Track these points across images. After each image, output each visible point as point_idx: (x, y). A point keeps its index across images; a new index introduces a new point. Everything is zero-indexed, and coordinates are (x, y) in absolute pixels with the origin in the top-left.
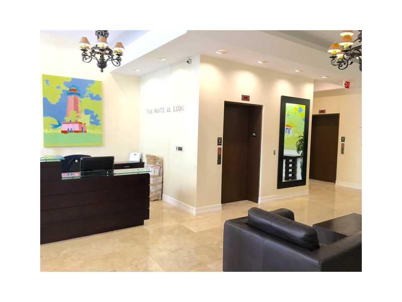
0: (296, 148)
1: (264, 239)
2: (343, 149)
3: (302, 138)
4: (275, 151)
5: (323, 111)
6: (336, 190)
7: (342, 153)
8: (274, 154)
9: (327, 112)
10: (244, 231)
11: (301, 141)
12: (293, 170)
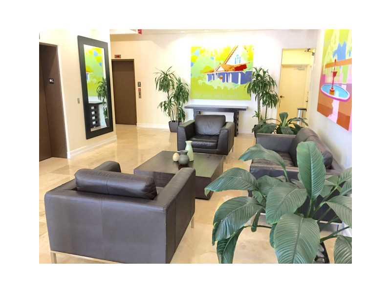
0: (97, 94)
1: (101, 201)
2: (140, 94)
3: (102, 84)
4: (78, 99)
5: (118, 56)
6: (138, 131)
7: (140, 97)
8: (79, 102)
9: (123, 58)
10: (74, 199)
11: (101, 87)
12: (96, 117)
